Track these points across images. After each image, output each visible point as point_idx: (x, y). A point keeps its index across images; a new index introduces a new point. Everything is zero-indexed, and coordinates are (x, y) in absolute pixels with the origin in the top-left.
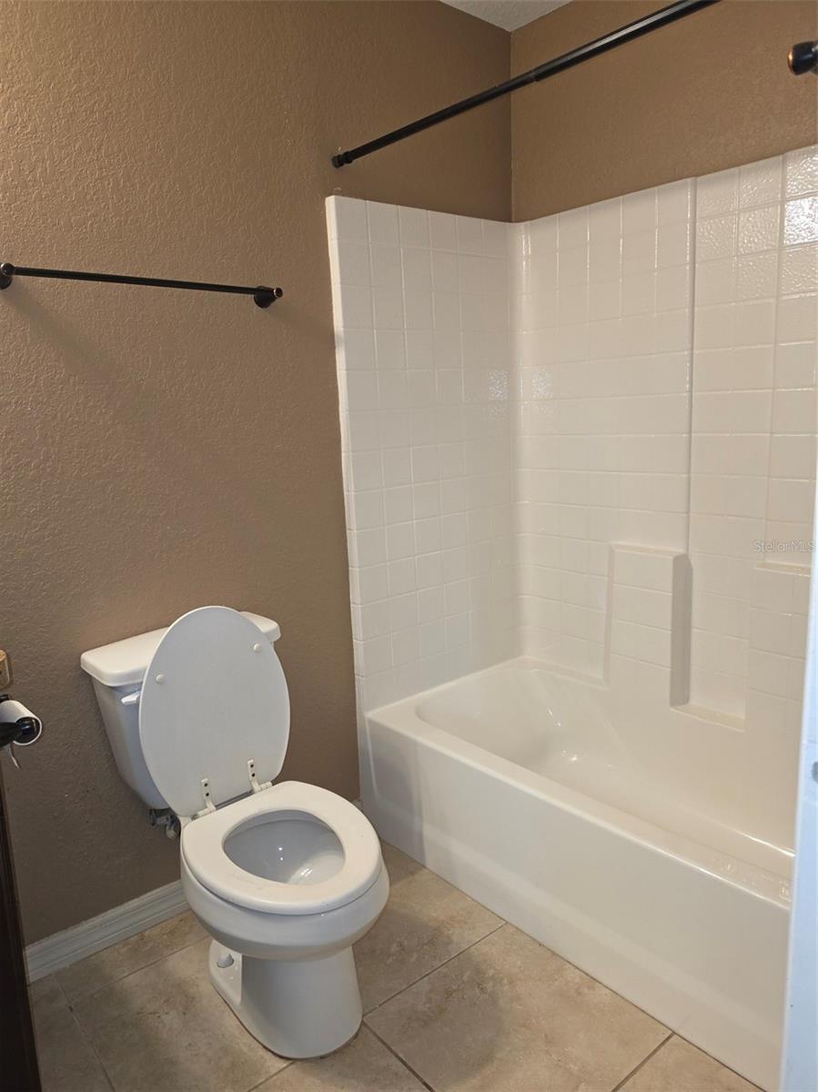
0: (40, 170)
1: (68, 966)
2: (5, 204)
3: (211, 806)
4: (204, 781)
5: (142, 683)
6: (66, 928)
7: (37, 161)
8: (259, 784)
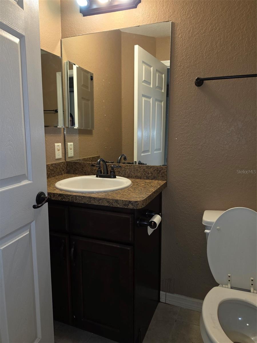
0: (219, 43)
1: (185, 308)
2: (205, 58)
3: (229, 286)
4: (229, 275)
5: (211, 227)
6: (187, 296)
7: (218, 40)
8: (254, 290)
